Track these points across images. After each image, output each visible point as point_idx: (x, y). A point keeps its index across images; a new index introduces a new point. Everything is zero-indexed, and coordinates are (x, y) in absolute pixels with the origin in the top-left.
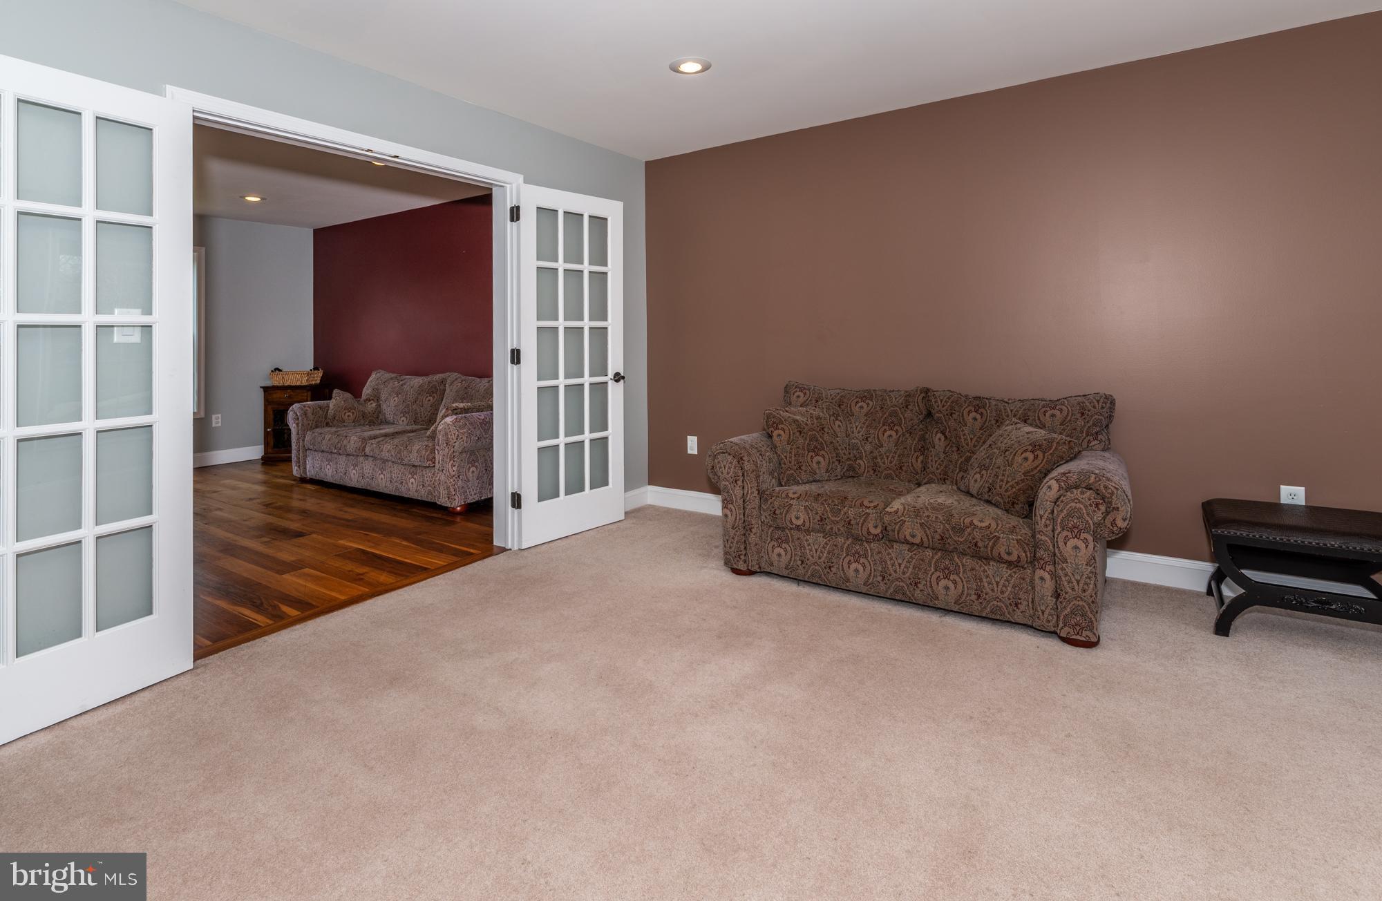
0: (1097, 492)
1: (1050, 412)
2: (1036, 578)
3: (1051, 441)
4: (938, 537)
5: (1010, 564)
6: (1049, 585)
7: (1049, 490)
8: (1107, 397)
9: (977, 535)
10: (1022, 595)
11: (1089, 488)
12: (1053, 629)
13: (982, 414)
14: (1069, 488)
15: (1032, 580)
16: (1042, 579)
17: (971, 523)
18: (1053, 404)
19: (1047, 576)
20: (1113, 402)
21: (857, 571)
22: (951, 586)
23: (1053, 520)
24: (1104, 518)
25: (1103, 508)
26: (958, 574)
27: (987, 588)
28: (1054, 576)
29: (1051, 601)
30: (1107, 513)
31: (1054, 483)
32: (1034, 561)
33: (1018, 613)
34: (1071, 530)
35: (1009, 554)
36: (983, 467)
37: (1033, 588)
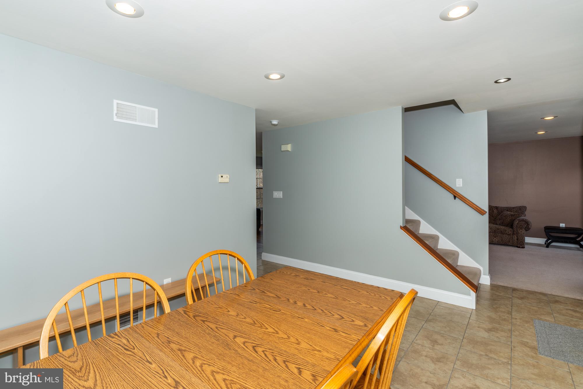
0: (525, 222)
1: (513, 209)
2: (513, 237)
3: (515, 214)
4: (494, 230)
5: (508, 235)
6: (516, 238)
7: (516, 222)
8: (525, 207)
9: (502, 230)
10: (510, 240)
11: (524, 221)
12: (516, 245)
13: (497, 210)
14: (520, 221)
15: (512, 237)
16: (514, 237)
17: (501, 228)
18: (514, 208)
19: (515, 236)
20: (526, 208)
21: (495, 240)
22: (496, 239)
23: (517, 227)
24: (527, 226)
25: (526, 224)
26: (498, 237)
27: (504, 239)
28: (517, 236)
29: (516, 241)
30: (527, 225)
31: (517, 221)
32: (513, 234)
33: (510, 243)
34: (520, 228)
35: (508, 233)
36: (500, 219)
37: (513, 239)
